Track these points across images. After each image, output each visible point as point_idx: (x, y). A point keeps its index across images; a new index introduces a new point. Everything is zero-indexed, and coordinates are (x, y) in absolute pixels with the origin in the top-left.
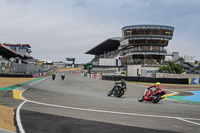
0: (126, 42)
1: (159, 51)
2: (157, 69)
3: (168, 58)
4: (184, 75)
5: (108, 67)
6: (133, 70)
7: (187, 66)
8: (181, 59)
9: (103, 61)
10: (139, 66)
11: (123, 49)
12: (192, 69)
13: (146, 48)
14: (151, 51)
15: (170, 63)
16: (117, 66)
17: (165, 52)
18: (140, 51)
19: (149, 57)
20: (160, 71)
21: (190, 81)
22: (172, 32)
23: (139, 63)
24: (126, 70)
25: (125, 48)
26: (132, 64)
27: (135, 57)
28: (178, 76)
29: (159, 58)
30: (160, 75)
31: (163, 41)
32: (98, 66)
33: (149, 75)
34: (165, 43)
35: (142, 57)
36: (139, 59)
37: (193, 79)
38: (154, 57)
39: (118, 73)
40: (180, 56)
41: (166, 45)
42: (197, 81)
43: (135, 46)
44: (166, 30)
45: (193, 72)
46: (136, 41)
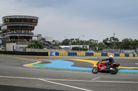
0: (5, 27)
1: (28, 34)
2: (27, 46)
3: (34, 38)
4: (45, 50)
7: (47, 44)
8: (43, 39)
10: (15, 44)
11: (3, 32)
12: (51, 46)
13: (19, 31)
14: (23, 33)
15: (36, 42)
17: (32, 34)
18: (15, 33)
19: (21, 38)
20: (29, 47)
21: (49, 53)
22: (37, 20)
23: (14, 42)
24: (5, 46)
25: (5, 31)
26: (9, 42)
27: (11, 37)
28: (41, 51)
29: (28, 38)
30: (29, 50)
31: (31, 27)
33: (21, 50)
34: (33, 28)
35: (16, 37)
36: (14, 39)
37: (51, 53)
38: (25, 37)
40: (43, 37)
41: (33, 29)
42: (54, 54)
43: (11, 30)
44: (33, 19)
45: (51, 47)
46: (13, 27)
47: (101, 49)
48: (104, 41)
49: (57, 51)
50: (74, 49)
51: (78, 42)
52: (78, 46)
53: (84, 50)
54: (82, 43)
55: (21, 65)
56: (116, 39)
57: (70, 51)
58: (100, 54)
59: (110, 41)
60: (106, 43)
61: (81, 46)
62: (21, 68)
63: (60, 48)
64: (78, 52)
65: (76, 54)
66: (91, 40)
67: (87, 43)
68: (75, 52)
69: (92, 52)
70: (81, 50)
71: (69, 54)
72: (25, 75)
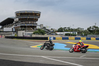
0: (17, 19)
1: (33, 24)
2: (32, 33)
3: (38, 27)
4: (46, 36)
5: (8, 32)
6: (21, 33)
7: (47, 31)
8: (44, 28)
9: (5, 29)
10: (24, 31)
11: (16, 23)
12: (49, 32)
13: (27, 22)
14: (30, 24)
15: (39, 30)
16: (13, 31)
17: (36, 24)
18: (24, 24)
19: (28, 27)
20: (34, 34)
21: (49, 38)
22: (40, 14)
23: (24, 30)
24: (17, 33)
25: (17, 22)
26: (20, 30)
27: (21, 27)
28: (43, 36)
29: (34, 27)
30: (34, 36)
31: (36, 19)
32: (3, 32)
33: (29, 36)
35: (25, 27)
36: (23, 28)
37: (50, 38)
38: (31, 27)
39: (13, 35)
41: (37, 21)
42: (52, 38)
43: (21, 21)
44: (37, 14)
45: (50, 34)
46: (22, 19)
47: (86, 35)
48: (88, 29)
49: (55, 36)
50: (66, 35)
51: (69, 29)
52: (69, 33)
53: (74, 35)
54: (72, 30)
55: (29, 47)
56: (97, 27)
57: (64, 37)
58: (85, 38)
59: (93, 28)
60: (90, 31)
61: (72, 33)
62: (29, 49)
63: (56, 34)
64: (69, 37)
65: (68, 39)
66: (79, 28)
67: (76, 30)
68: (67, 37)
69: (79, 37)
70: (72, 35)
71: (63, 39)
72: (32, 54)
